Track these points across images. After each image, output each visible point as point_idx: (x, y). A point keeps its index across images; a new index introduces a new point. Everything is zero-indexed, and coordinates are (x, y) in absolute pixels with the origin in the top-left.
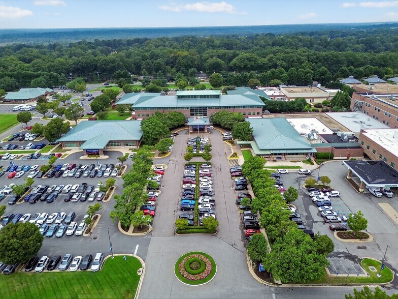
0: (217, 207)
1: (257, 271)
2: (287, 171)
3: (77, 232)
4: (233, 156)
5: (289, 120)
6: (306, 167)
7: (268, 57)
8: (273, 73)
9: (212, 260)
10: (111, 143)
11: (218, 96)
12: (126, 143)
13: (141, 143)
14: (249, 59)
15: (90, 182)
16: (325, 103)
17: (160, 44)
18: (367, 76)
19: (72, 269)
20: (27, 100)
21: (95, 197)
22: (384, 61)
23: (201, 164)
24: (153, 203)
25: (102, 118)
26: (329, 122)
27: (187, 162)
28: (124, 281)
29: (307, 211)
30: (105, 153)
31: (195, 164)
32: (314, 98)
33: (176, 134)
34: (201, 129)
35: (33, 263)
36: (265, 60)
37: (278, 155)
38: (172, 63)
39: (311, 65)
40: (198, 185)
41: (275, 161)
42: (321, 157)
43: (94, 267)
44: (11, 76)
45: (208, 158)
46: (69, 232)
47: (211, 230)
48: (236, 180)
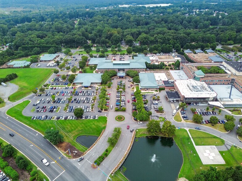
0: (126, 105)
1: (134, 119)
2: (149, 94)
3: (90, 111)
4: (133, 89)
5: (154, 74)
6: (155, 93)
7: (155, 36)
8: (155, 47)
9: (124, 117)
10: (92, 83)
11: (129, 64)
12: (97, 83)
13: (102, 83)
14: (145, 38)
15: (88, 97)
16: (173, 64)
17: (101, 19)
18: (197, 48)
19: (91, 119)
20: (50, 61)
21: (91, 101)
22: (208, 39)
23: (122, 91)
24: (108, 104)
25: (85, 72)
26: (169, 75)
27: (117, 91)
28: (104, 121)
29: (151, 106)
30: (90, 87)
31: (120, 91)
32: (169, 61)
33: (113, 79)
34: (122, 77)
35: (82, 117)
36: (153, 38)
37: (147, 89)
38: (109, 37)
39: (174, 41)
40: (121, 98)
41: (146, 90)
42: (161, 89)
43: (97, 118)
44: (37, 47)
45: (124, 89)
46: (88, 111)
47: (124, 110)
48: (132, 97)
